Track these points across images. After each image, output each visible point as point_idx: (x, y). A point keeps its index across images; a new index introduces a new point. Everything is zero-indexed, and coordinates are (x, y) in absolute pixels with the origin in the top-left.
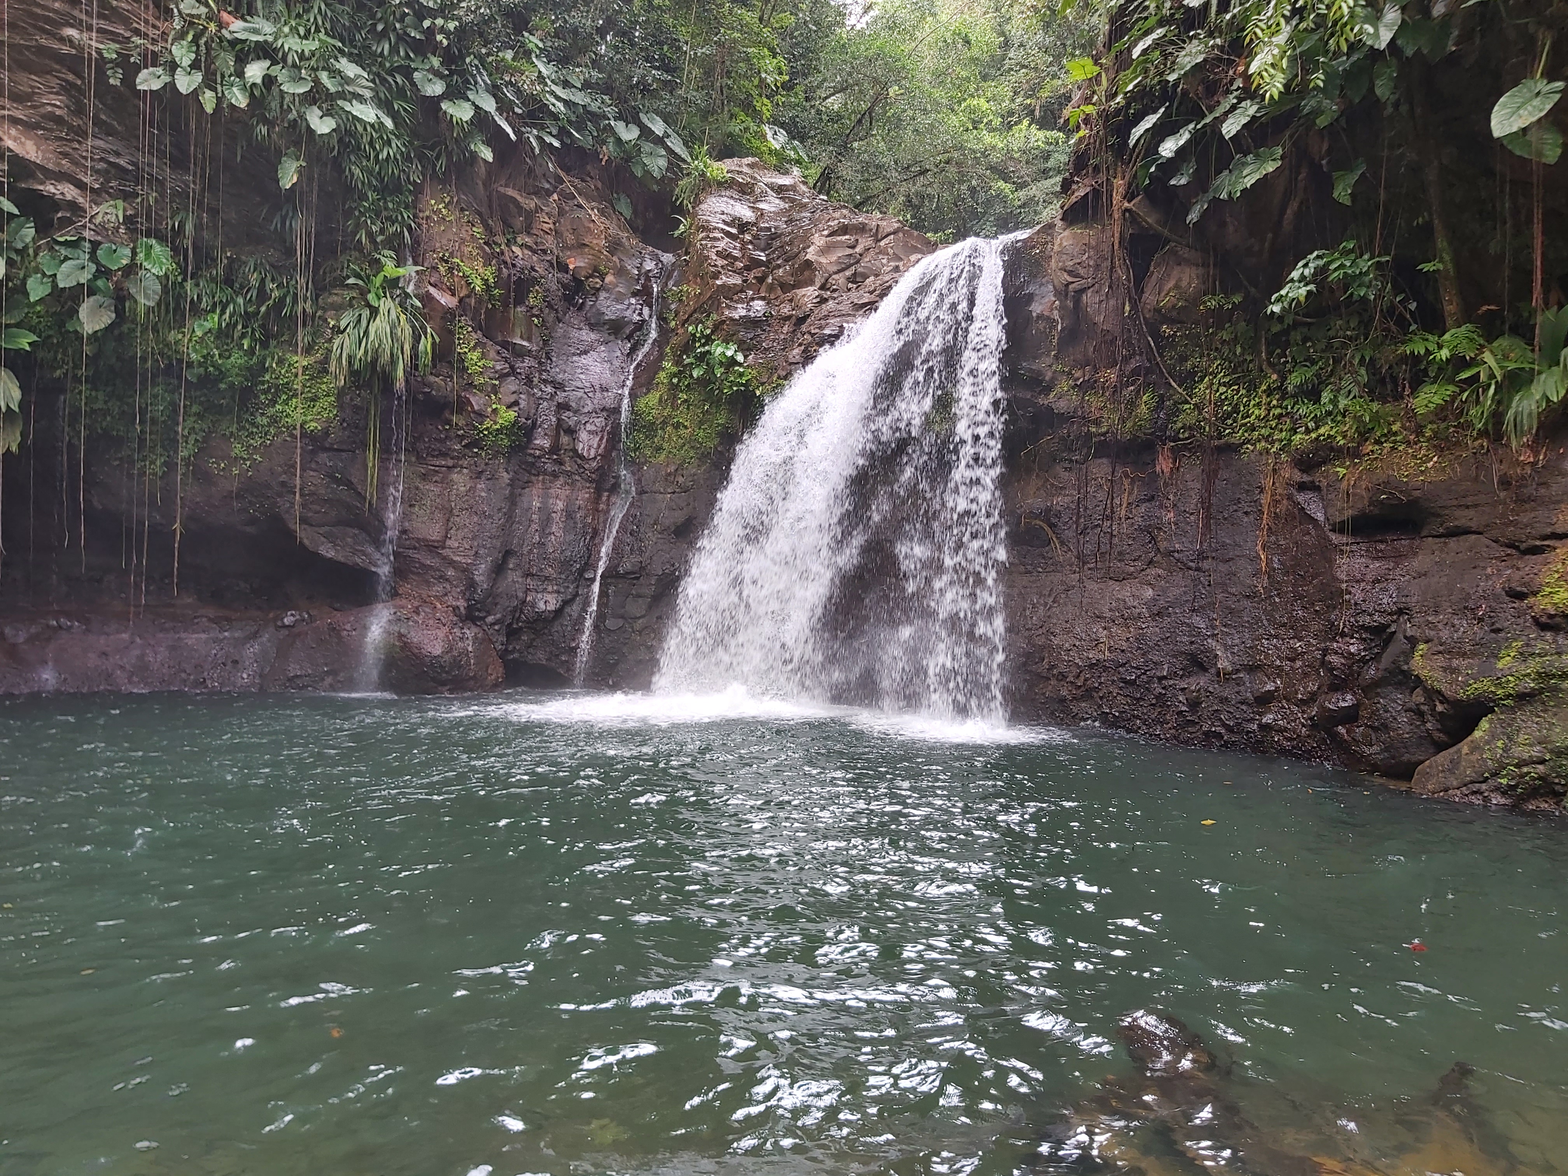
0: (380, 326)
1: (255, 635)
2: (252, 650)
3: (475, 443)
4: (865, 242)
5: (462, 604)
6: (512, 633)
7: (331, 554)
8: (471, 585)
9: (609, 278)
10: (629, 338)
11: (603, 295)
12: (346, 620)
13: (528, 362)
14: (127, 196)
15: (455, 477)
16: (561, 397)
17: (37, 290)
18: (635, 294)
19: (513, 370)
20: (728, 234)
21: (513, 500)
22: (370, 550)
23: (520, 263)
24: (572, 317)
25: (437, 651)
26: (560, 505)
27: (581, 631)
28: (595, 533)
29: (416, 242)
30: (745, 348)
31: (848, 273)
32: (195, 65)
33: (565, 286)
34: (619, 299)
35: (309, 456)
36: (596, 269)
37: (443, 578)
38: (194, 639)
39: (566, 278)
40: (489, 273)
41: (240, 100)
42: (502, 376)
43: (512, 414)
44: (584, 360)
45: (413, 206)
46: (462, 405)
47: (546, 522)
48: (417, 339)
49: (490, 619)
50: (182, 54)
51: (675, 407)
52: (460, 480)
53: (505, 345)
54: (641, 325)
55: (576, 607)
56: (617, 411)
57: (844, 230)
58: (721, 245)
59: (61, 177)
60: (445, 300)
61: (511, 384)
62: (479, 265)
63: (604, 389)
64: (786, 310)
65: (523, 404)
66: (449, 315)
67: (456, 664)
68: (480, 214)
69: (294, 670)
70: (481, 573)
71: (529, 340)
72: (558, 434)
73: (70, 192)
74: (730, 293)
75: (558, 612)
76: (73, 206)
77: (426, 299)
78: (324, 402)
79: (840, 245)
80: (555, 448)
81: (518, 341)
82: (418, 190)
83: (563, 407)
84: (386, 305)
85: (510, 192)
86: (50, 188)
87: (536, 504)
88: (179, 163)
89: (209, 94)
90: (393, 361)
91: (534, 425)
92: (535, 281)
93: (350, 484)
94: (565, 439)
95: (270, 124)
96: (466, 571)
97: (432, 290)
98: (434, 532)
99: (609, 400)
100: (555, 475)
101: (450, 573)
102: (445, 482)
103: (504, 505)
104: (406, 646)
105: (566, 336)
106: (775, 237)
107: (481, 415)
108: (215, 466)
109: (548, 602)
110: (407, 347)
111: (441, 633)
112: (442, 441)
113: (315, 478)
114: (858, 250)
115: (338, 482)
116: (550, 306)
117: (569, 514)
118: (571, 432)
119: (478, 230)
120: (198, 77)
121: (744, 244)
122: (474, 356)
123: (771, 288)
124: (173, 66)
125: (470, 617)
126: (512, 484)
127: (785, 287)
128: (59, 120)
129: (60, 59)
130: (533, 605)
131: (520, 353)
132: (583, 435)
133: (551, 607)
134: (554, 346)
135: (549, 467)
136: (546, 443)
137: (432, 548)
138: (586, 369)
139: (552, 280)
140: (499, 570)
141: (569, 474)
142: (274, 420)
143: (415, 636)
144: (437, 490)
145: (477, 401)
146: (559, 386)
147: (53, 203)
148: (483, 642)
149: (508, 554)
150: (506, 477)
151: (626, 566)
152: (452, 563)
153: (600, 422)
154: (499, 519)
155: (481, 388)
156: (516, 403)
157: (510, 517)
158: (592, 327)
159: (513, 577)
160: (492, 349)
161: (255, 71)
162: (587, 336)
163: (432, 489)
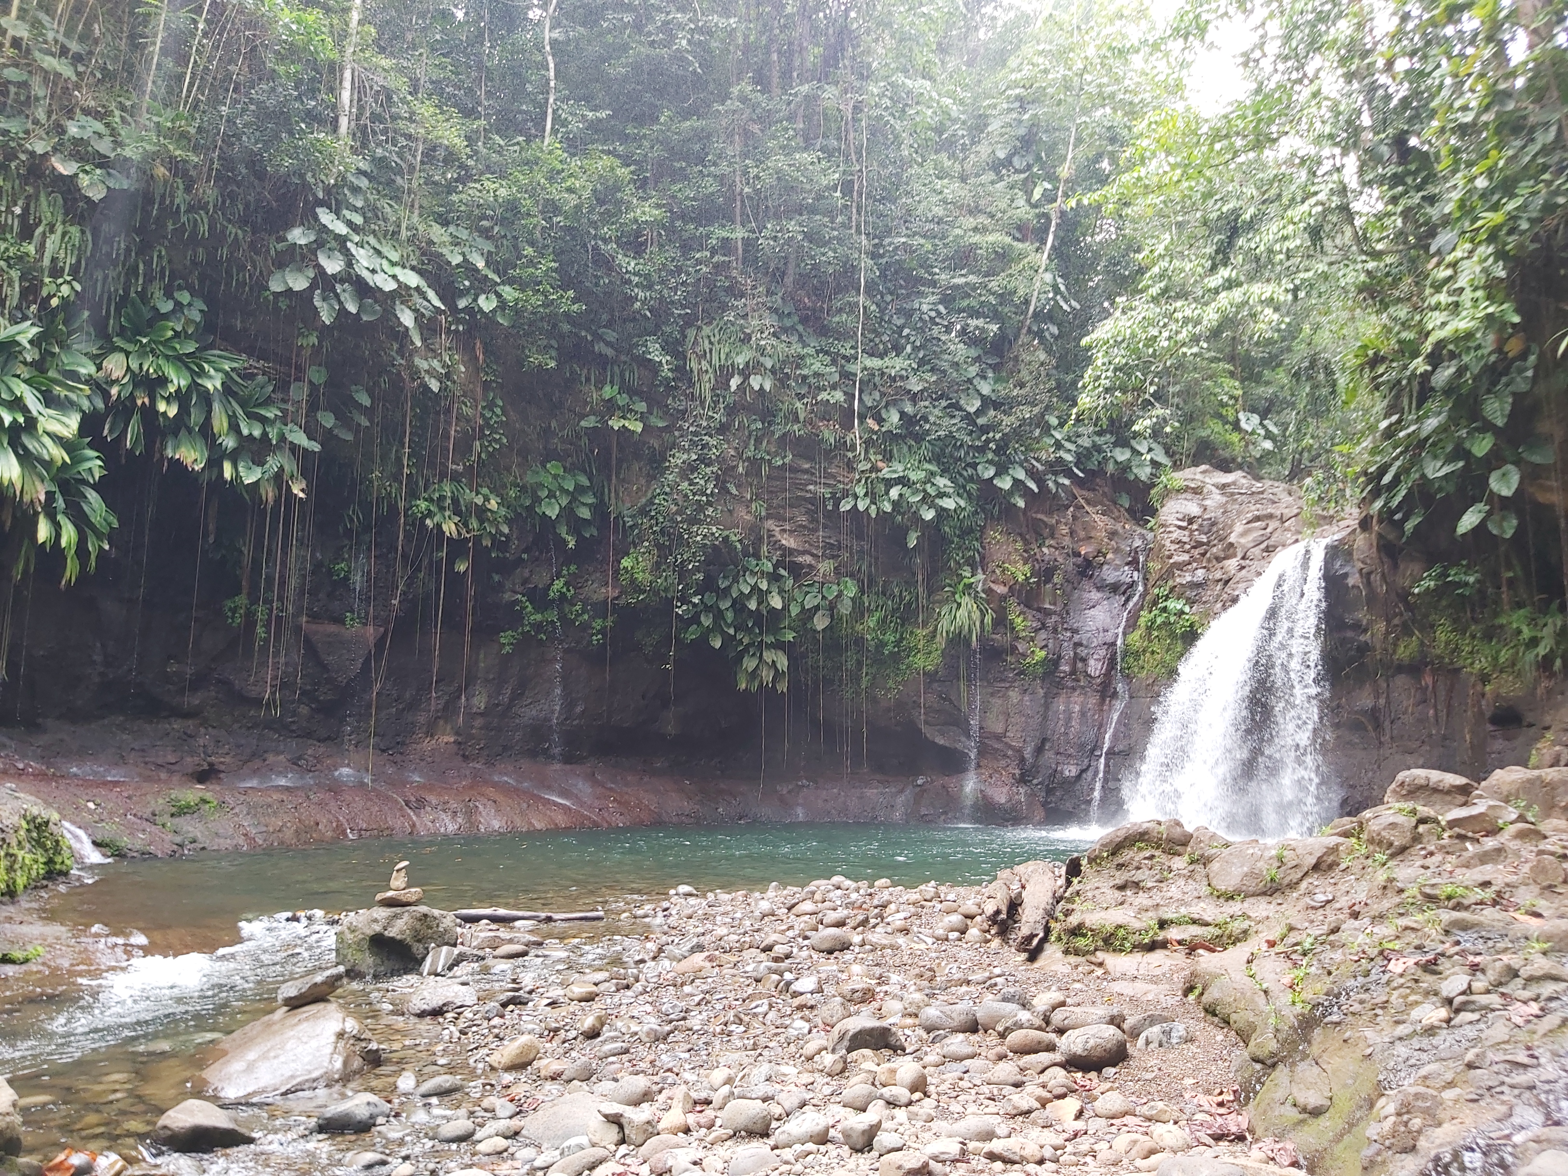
0: (962, 613)
1: (902, 791)
2: (901, 799)
3: (1022, 672)
4: (1273, 524)
5: (1017, 772)
6: (1050, 791)
7: (942, 742)
8: (1023, 760)
9: (1110, 556)
10: (1124, 593)
11: (1105, 567)
12: (951, 782)
13: (1054, 618)
14: (833, 557)
15: (1011, 693)
16: (1076, 638)
17: (795, 610)
18: (1128, 564)
19: (1044, 626)
20: (1180, 527)
21: (1047, 706)
22: (963, 739)
23: (1046, 558)
24: (1086, 584)
25: (1003, 801)
26: (1077, 708)
27: (1093, 790)
28: (1101, 726)
29: (983, 558)
30: (1191, 602)
31: (1263, 546)
32: (866, 495)
33: (1078, 566)
34: (1117, 568)
35: (927, 686)
36: (1099, 552)
37: (1005, 756)
38: (871, 793)
39: (1080, 560)
40: (1027, 569)
41: (888, 507)
42: (1037, 631)
43: (1043, 653)
44: (1092, 612)
45: (980, 540)
46: (1014, 649)
47: (1069, 719)
48: (983, 616)
49: (1035, 782)
50: (860, 490)
51: (1150, 641)
52: (1014, 695)
53: (1039, 610)
54: (1132, 585)
55: (1090, 773)
56: (1114, 644)
57: (1257, 519)
58: (1174, 536)
59: (804, 553)
60: (1001, 589)
61: (1043, 635)
62: (1020, 565)
63: (1106, 631)
64: (1218, 575)
65: (1050, 646)
66: (1003, 598)
67: (1014, 809)
68: (1020, 535)
69: (924, 811)
70: (1028, 753)
71: (1055, 604)
72: (1075, 663)
73: (808, 559)
74: (1180, 566)
75: (1079, 777)
76: (810, 566)
77: (989, 591)
78: (934, 655)
79: (1256, 528)
80: (1073, 672)
81: (1047, 606)
82: (983, 529)
83: (1078, 644)
84: (966, 600)
85: (1039, 516)
86: (800, 559)
87: (1062, 708)
88: (860, 537)
89: (873, 507)
90: (970, 631)
91: (1060, 657)
92: (1056, 568)
93: (951, 702)
94: (1080, 665)
95: (903, 514)
96: (1019, 751)
97: (992, 585)
98: (999, 728)
99: (1109, 637)
100: (1074, 689)
101: (1010, 753)
102: (1005, 697)
103: (1042, 709)
104: (984, 797)
105: (1080, 598)
106: (1213, 524)
107: (1024, 656)
108: (880, 693)
109: (1070, 771)
110: (978, 624)
111: (1005, 790)
112: (1002, 672)
113: (932, 698)
114: (1269, 530)
115: (945, 699)
116: (1068, 581)
117: (1083, 713)
118: (1084, 660)
119: (1019, 545)
120: (868, 501)
121: (1192, 531)
122: (1019, 620)
123: (1209, 561)
124: (856, 497)
125: (1023, 780)
126: (1046, 695)
127: (1218, 559)
128: (804, 527)
129: (805, 499)
130: (1062, 773)
131: (1048, 613)
132: (1092, 662)
133: (1073, 774)
134: (1071, 606)
135: (1070, 684)
136: (1067, 668)
137: (998, 738)
138: (1093, 618)
139: (1070, 565)
140: (1039, 750)
141: (1083, 688)
142: (909, 667)
143: (990, 792)
144: (1000, 702)
145: (1021, 647)
146: (1075, 631)
147: (801, 566)
148: (1032, 795)
149: (1044, 741)
150: (1041, 692)
151: (1120, 747)
152: (1010, 747)
153: (1102, 652)
154: (1038, 719)
155: (1023, 638)
156: (1046, 646)
157: (1045, 718)
158: (1099, 589)
159: (1049, 755)
160: (1030, 613)
161: (894, 493)
162: (1095, 595)
163: (997, 702)
